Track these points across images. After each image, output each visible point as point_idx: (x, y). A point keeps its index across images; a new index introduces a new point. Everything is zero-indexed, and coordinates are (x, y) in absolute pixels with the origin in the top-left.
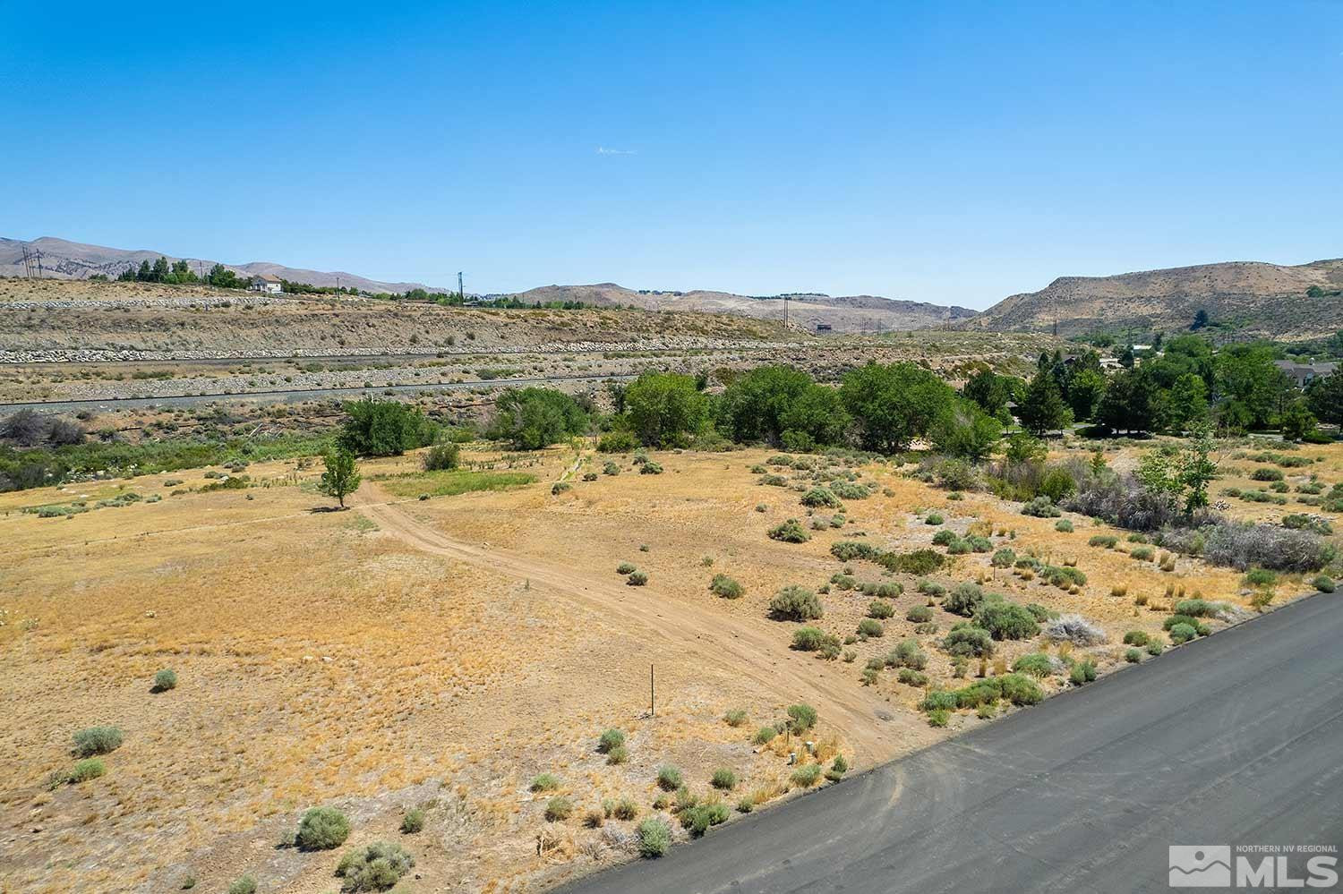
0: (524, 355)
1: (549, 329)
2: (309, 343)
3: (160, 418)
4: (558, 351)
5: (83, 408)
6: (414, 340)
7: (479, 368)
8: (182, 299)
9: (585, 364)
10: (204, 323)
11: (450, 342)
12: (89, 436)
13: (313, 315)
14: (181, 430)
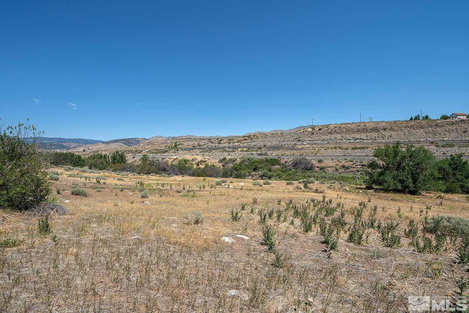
3: (346, 164)
5: (322, 159)
12: (316, 168)
14: (351, 169)
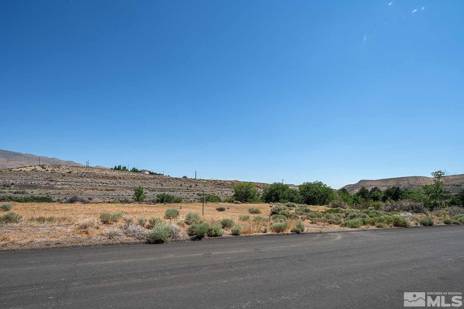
0: (210, 190)
1: (218, 184)
2: (153, 185)
3: (110, 200)
4: (220, 190)
5: (90, 197)
6: (181, 185)
7: (197, 193)
8: (122, 174)
9: (227, 193)
10: (126, 178)
11: (191, 186)
13: (155, 178)
